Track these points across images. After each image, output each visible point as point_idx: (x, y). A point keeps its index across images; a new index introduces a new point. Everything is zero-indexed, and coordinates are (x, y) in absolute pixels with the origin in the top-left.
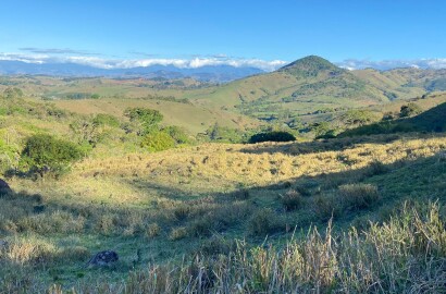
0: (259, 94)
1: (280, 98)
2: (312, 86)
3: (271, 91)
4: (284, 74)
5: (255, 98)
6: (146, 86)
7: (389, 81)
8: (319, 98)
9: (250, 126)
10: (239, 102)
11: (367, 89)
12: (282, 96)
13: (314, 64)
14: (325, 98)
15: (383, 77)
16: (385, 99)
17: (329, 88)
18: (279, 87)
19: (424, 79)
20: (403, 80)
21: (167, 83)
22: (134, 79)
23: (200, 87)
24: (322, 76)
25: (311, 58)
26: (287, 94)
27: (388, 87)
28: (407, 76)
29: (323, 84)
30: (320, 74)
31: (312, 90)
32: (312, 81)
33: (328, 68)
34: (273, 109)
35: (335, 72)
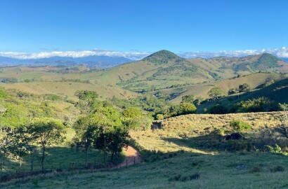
0: (132, 76)
1: (145, 78)
2: (165, 70)
3: (139, 73)
4: (146, 62)
5: (129, 78)
6: (53, 71)
7: (211, 65)
8: (171, 78)
9: (131, 97)
10: (119, 81)
11: (199, 71)
12: (146, 76)
13: (165, 56)
14: (174, 77)
15: (208, 63)
16: (210, 77)
17: (176, 71)
18: (144, 71)
19: (232, 64)
20: (219, 65)
21: (67, 69)
22: (43, 66)
23: (90, 71)
24: (171, 63)
25: (163, 52)
26: (150, 75)
27: (211, 69)
28: (222, 62)
29: (172, 68)
30: (169, 62)
31: (165, 72)
32: (165, 66)
33: (174, 58)
34: (142, 85)
35: (179, 60)
